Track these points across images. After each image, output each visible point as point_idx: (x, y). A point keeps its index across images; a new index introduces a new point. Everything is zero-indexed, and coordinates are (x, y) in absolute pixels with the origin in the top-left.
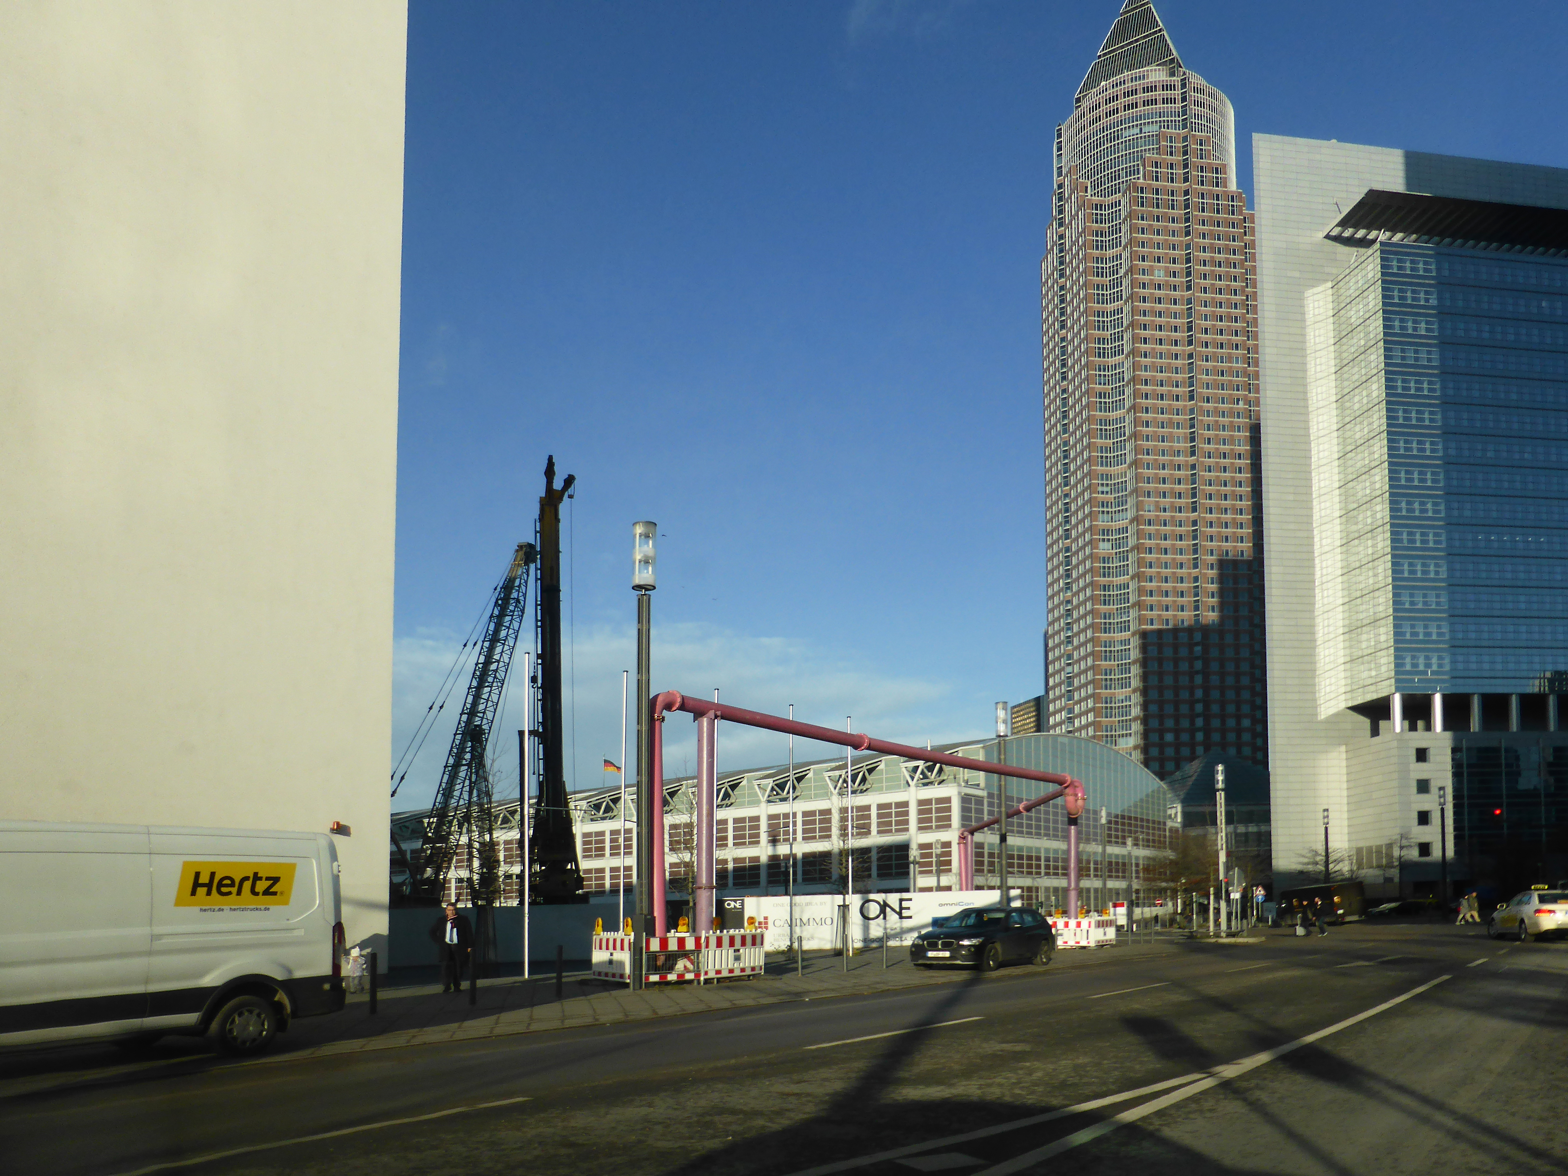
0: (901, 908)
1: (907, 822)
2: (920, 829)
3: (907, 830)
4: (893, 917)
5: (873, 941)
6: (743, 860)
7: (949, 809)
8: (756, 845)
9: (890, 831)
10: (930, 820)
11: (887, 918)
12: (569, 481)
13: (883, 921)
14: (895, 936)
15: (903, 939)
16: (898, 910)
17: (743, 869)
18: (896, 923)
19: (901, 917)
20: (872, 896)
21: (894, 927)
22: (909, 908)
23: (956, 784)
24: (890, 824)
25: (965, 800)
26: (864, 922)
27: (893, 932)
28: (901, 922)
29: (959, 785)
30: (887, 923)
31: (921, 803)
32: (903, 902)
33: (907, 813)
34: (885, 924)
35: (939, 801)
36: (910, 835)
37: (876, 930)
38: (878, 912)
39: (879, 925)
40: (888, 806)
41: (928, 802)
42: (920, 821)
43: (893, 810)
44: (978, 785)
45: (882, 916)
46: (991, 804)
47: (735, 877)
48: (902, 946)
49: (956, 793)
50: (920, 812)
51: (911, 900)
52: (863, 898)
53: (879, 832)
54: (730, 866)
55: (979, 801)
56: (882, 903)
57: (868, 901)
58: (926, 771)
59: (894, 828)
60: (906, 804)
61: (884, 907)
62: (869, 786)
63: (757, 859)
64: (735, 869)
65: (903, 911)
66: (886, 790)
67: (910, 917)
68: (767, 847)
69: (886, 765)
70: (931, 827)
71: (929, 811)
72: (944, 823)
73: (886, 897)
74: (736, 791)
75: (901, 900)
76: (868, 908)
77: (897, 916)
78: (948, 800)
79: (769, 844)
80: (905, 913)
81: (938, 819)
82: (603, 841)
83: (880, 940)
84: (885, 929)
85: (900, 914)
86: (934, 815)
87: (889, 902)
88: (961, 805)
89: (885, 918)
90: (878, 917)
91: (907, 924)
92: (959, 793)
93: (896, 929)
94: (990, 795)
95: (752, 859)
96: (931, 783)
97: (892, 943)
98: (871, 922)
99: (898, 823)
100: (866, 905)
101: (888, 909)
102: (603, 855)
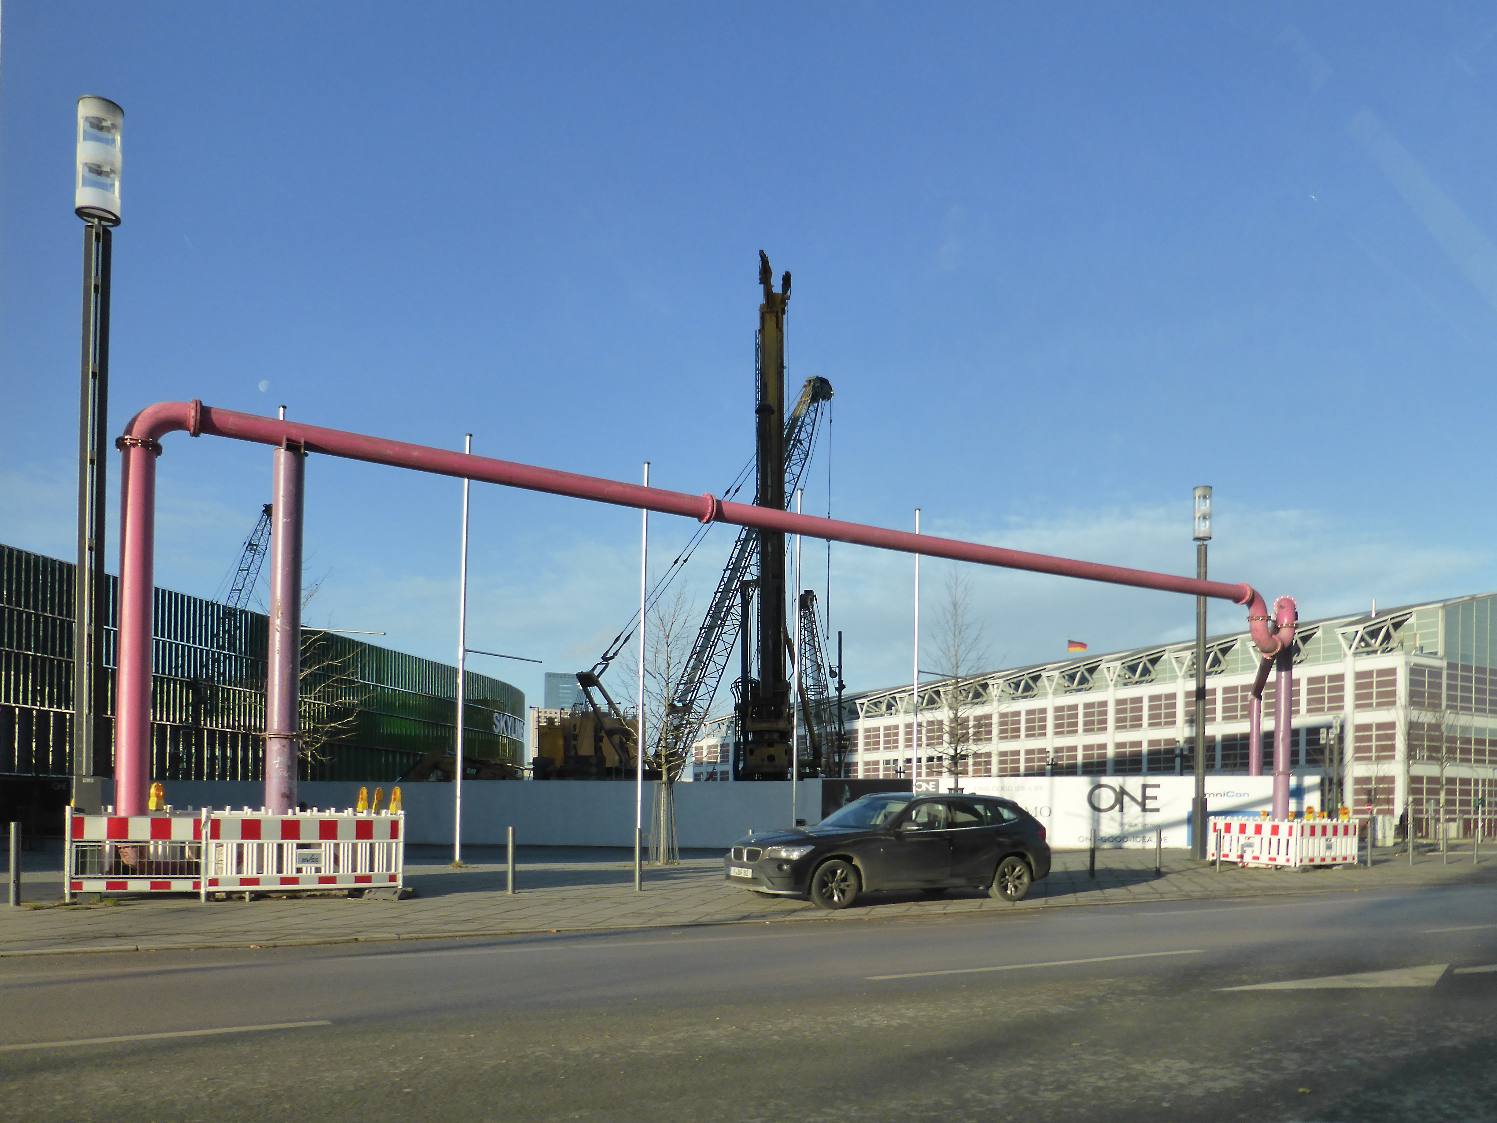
0: (1145, 797)
1: (1341, 699)
2: (1357, 706)
3: (1342, 708)
4: (1133, 810)
5: (1105, 840)
6: (1158, 742)
7: (1393, 683)
8: (1172, 726)
9: (1322, 709)
10: (1370, 696)
11: (1125, 810)
12: (787, 279)
13: (1119, 814)
14: (1135, 835)
15: (1147, 839)
16: (1140, 799)
17: (1158, 752)
18: (1137, 817)
19: (1144, 810)
20: (1105, 780)
21: (1134, 822)
22: (1155, 798)
23: (1403, 652)
24: (1322, 701)
25: (1415, 671)
26: (1094, 815)
27: (1132, 829)
28: (1144, 816)
29: (1408, 653)
30: (1125, 816)
31: (1359, 675)
32: (1147, 790)
33: (1341, 688)
34: (1122, 818)
35: (1381, 673)
36: (1345, 714)
37: (1109, 827)
38: (1112, 802)
39: (1113, 819)
40: (1320, 679)
41: (1368, 674)
42: (1358, 697)
43: (1327, 685)
44: (1436, 653)
45: (1117, 807)
46: (1450, 677)
47: (1150, 761)
48: (1144, 850)
49: (1404, 663)
50: (1358, 687)
51: (1158, 786)
52: (1092, 783)
53: (1309, 711)
54: (1145, 748)
55: (1435, 673)
56: (1118, 790)
57: (1099, 786)
58: (1367, 637)
59: (1326, 705)
60: (1341, 677)
61: (1121, 794)
62: (1304, 657)
63: (1174, 741)
64: (1150, 753)
65: (1147, 801)
66: (1323, 660)
67: (1158, 810)
68: (1183, 728)
69: (1324, 632)
70: (1371, 705)
71: (1370, 685)
72: (1388, 699)
73: (1124, 781)
74: (1158, 666)
75: (1145, 787)
76: (1099, 795)
77: (1139, 809)
78: (1392, 671)
79: (1186, 725)
80: (1150, 804)
81: (1380, 695)
82: (1019, 722)
83: (1113, 839)
84: (1122, 824)
85: (1143, 805)
86: (1375, 690)
87: (1128, 789)
88: (1408, 677)
89: (1122, 810)
90: (1112, 808)
91: (1153, 819)
92: (1407, 663)
93: (1136, 825)
94: (1451, 666)
95: (1168, 741)
96: (1375, 652)
97: (1130, 844)
98: (1102, 814)
99: (1331, 700)
100: (1097, 791)
101: (1126, 799)
102: (1019, 737)
